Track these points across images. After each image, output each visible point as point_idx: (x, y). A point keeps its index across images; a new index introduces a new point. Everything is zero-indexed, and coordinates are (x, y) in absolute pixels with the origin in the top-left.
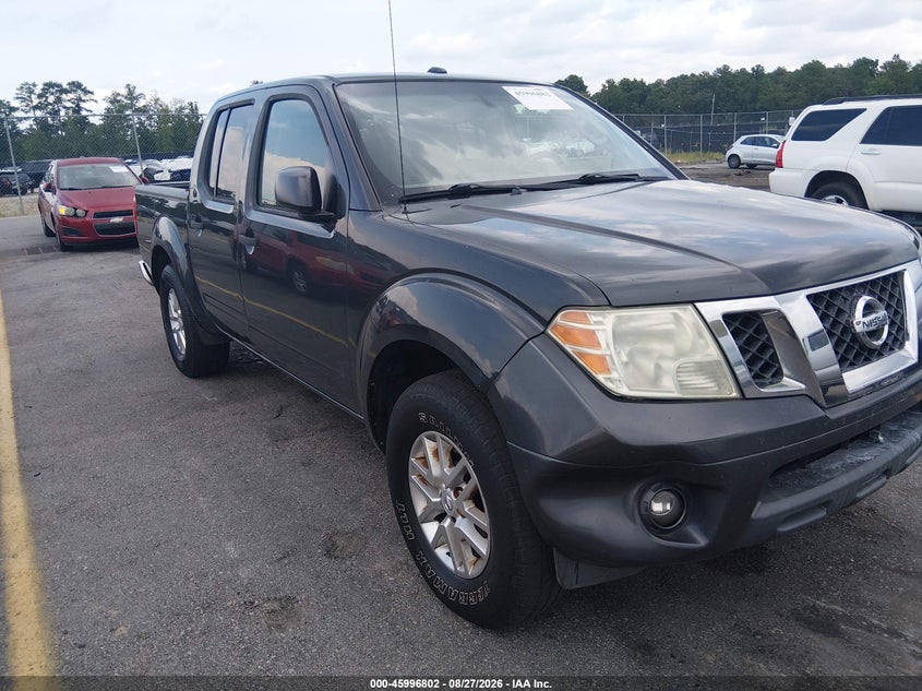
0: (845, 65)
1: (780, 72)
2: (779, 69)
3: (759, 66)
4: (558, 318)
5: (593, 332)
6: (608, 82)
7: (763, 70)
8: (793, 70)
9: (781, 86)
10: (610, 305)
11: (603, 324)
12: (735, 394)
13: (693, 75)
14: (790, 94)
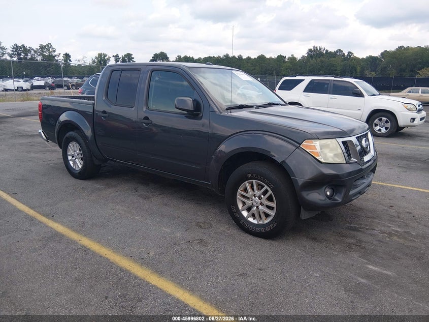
0: (273, 57)
1: (249, 58)
2: (248, 57)
3: (240, 55)
4: (304, 143)
5: (314, 146)
6: (178, 56)
7: (242, 57)
8: (253, 58)
9: (249, 64)
10: (318, 139)
11: (317, 144)
12: (345, 162)
13: (214, 57)
14: (253, 68)
